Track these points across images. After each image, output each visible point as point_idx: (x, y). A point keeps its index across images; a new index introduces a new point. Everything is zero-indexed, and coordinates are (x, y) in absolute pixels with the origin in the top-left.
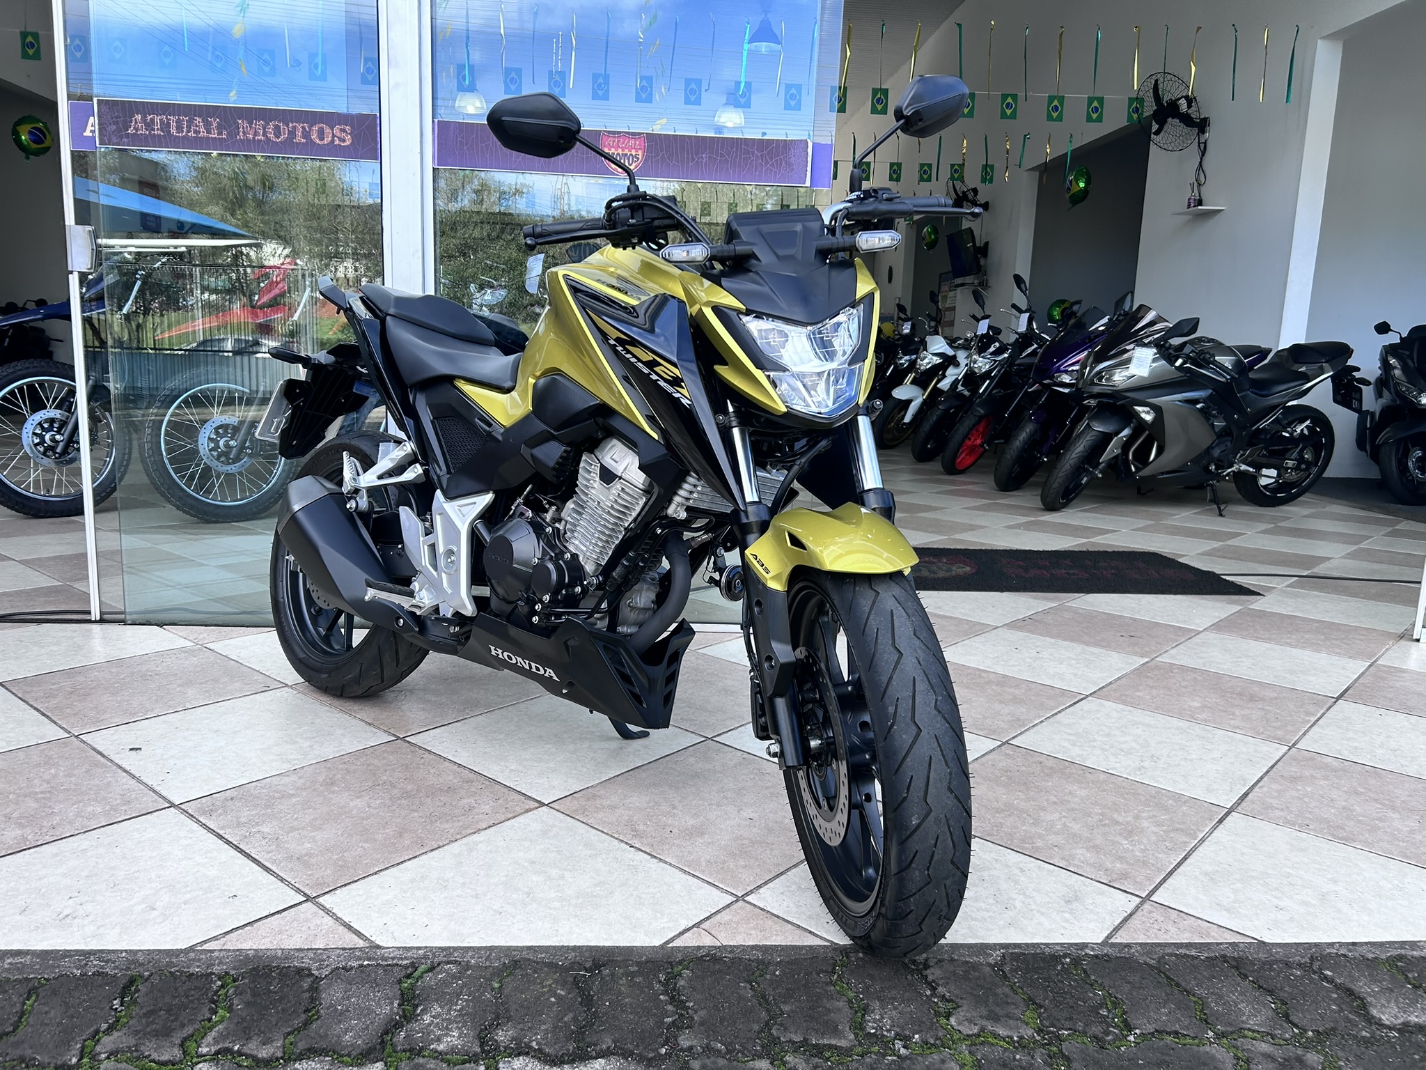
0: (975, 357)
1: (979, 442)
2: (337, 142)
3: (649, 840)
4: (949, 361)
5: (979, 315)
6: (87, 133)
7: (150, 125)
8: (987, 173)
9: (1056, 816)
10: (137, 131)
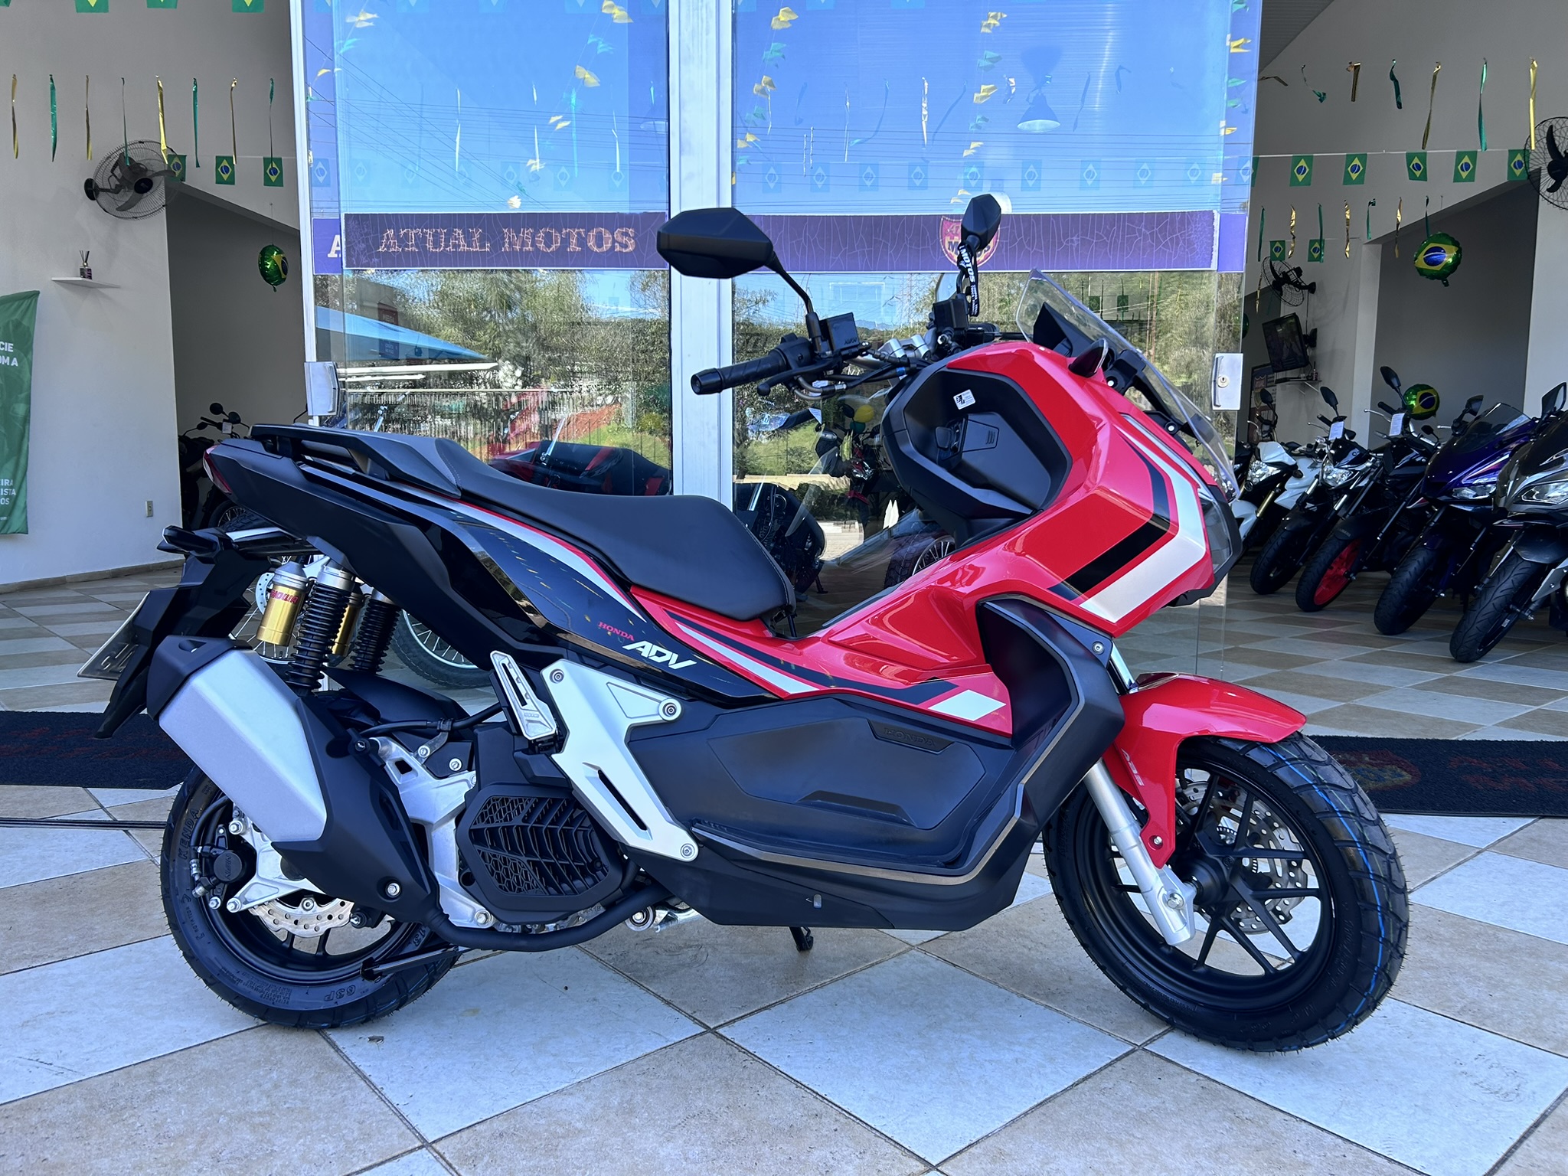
0: (1327, 468)
1: (1343, 571)
2: (618, 249)
4: (1288, 472)
5: (1331, 415)
6: (332, 255)
7: (403, 241)
8: (1316, 249)
10: (388, 249)
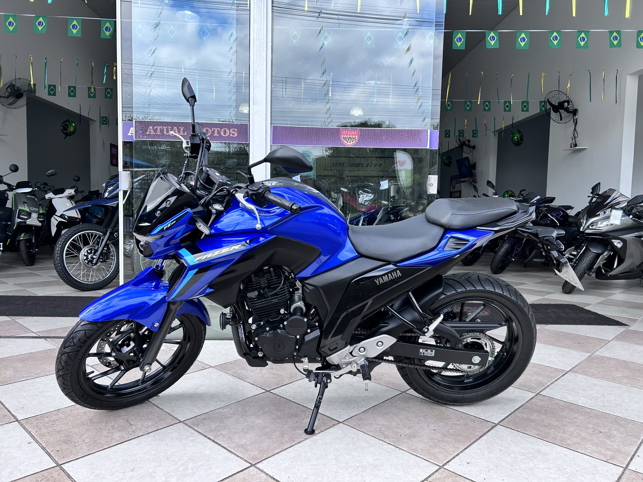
2: (231, 135)
3: (392, 439)
6: (129, 134)
7: (156, 131)
8: (475, 133)
9: (572, 429)
10: (150, 133)
